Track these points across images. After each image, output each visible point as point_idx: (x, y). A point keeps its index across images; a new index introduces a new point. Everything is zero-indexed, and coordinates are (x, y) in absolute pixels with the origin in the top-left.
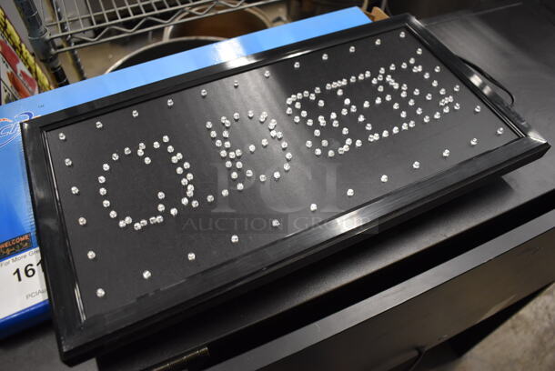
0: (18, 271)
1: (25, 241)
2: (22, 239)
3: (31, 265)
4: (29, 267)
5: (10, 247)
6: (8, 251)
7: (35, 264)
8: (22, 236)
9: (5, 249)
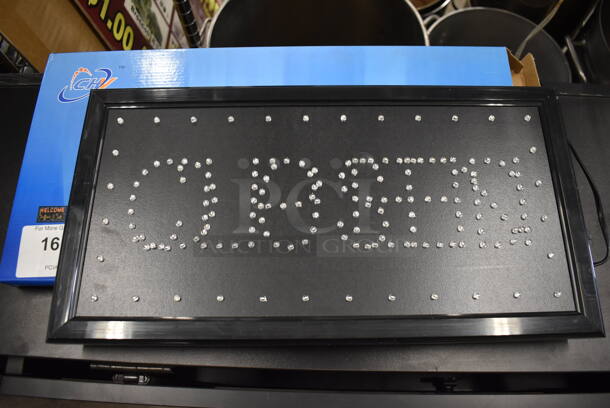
0: (46, 240)
1: (60, 213)
2: (59, 210)
3: (58, 239)
4: (56, 241)
5: (48, 214)
6: (45, 217)
8: (59, 207)
9: (43, 214)
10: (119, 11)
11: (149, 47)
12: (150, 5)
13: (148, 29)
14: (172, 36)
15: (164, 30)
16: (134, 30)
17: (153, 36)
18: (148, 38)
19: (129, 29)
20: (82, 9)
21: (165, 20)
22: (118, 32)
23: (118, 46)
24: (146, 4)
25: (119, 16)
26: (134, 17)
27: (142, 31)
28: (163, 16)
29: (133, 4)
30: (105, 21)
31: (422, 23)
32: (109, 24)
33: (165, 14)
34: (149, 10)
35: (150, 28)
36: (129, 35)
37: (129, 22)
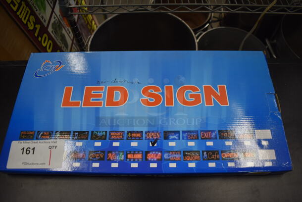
0: (23, 149)
1: (31, 135)
2: (31, 133)
3: (30, 148)
4: (28, 149)
6: (24, 137)
7: (31, 149)
9: (23, 135)
10: (45, 33)
11: (61, 51)
12: (62, 30)
13: (60, 41)
14: (74, 45)
15: (69, 42)
16: (53, 42)
17: (63, 45)
18: (60, 46)
19: (50, 41)
20: (25, 32)
21: (70, 37)
22: (44, 42)
23: (44, 50)
24: (60, 29)
25: (45, 35)
26: (53, 36)
27: (58, 42)
28: (69, 35)
29: (52, 29)
30: (37, 38)
31: (195, 36)
32: (40, 39)
33: (70, 35)
34: (61, 33)
35: (62, 41)
36: (50, 44)
37: (50, 38)
